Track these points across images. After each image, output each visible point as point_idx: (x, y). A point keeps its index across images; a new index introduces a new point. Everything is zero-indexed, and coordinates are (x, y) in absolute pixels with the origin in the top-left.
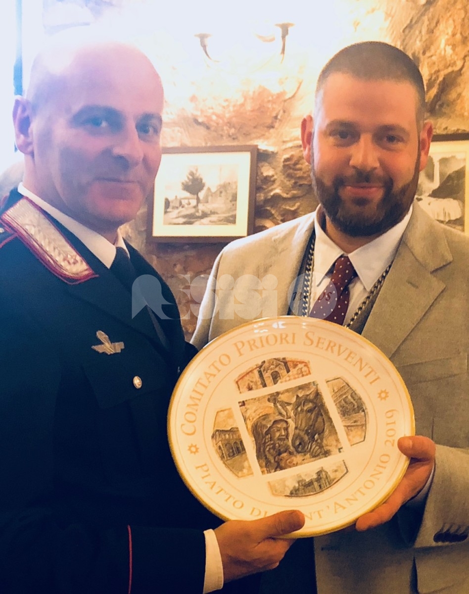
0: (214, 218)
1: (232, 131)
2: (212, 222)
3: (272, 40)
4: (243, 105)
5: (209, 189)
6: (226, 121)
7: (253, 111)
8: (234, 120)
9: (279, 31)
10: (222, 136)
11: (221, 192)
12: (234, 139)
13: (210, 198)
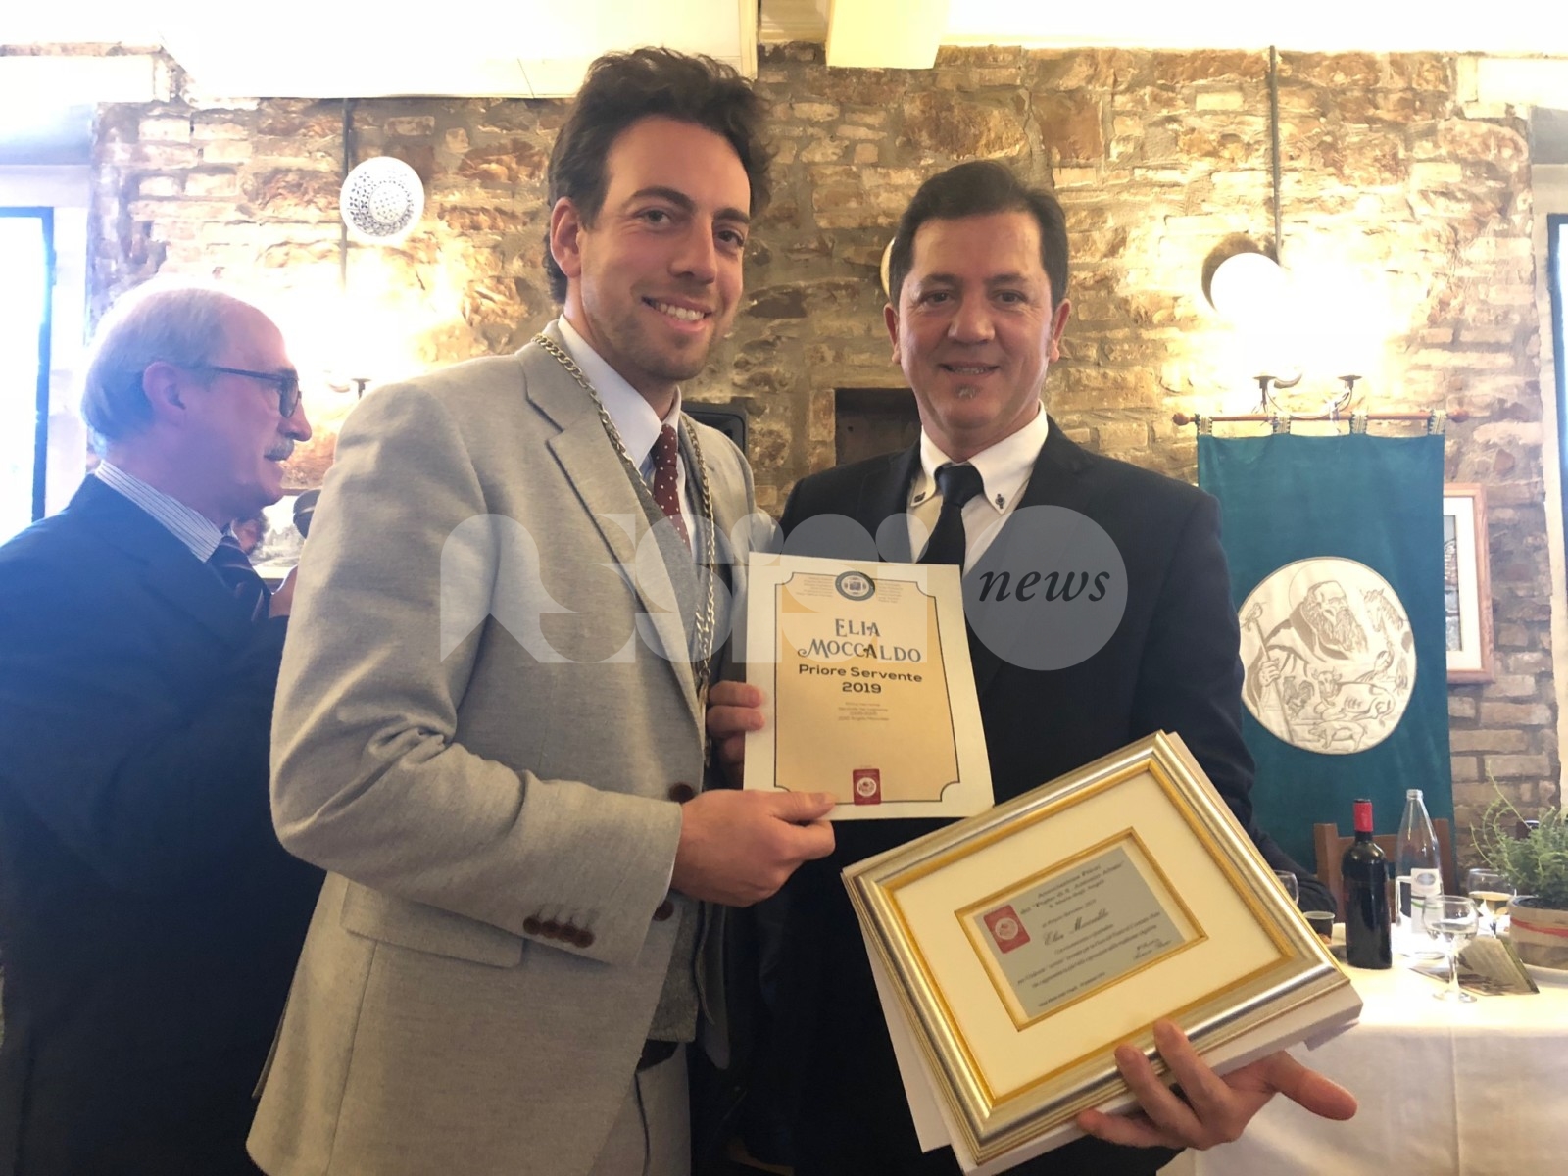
0: (278, 560)
1: (302, 475)
2: (276, 564)
3: (348, 390)
4: (312, 451)
5: (274, 531)
6: (294, 464)
7: (322, 457)
8: (303, 464)
9: (355, 386)
10: (289, 479)
11: (287, 535)
12: (302, 483)
13: (275, 540)
